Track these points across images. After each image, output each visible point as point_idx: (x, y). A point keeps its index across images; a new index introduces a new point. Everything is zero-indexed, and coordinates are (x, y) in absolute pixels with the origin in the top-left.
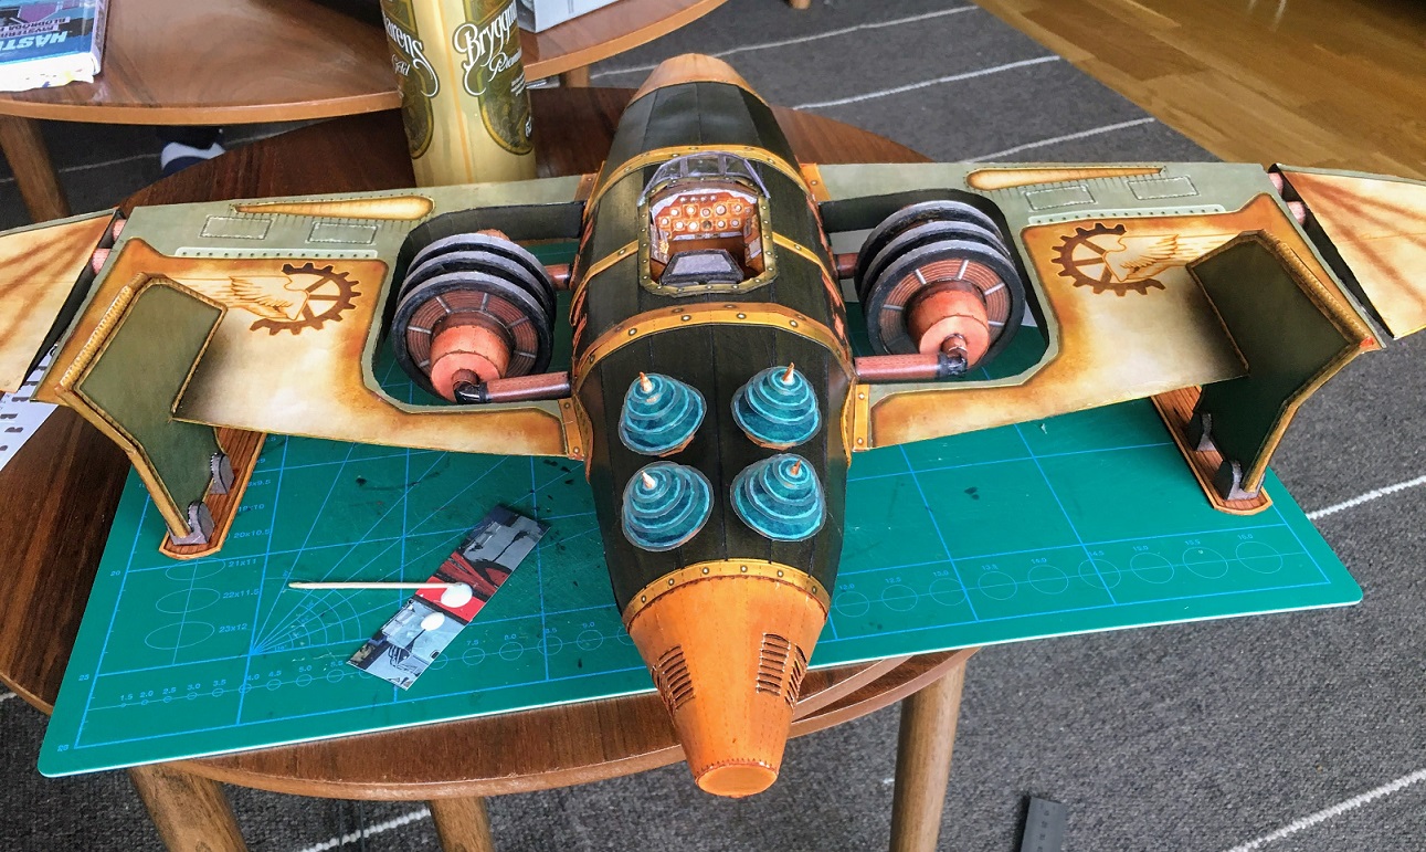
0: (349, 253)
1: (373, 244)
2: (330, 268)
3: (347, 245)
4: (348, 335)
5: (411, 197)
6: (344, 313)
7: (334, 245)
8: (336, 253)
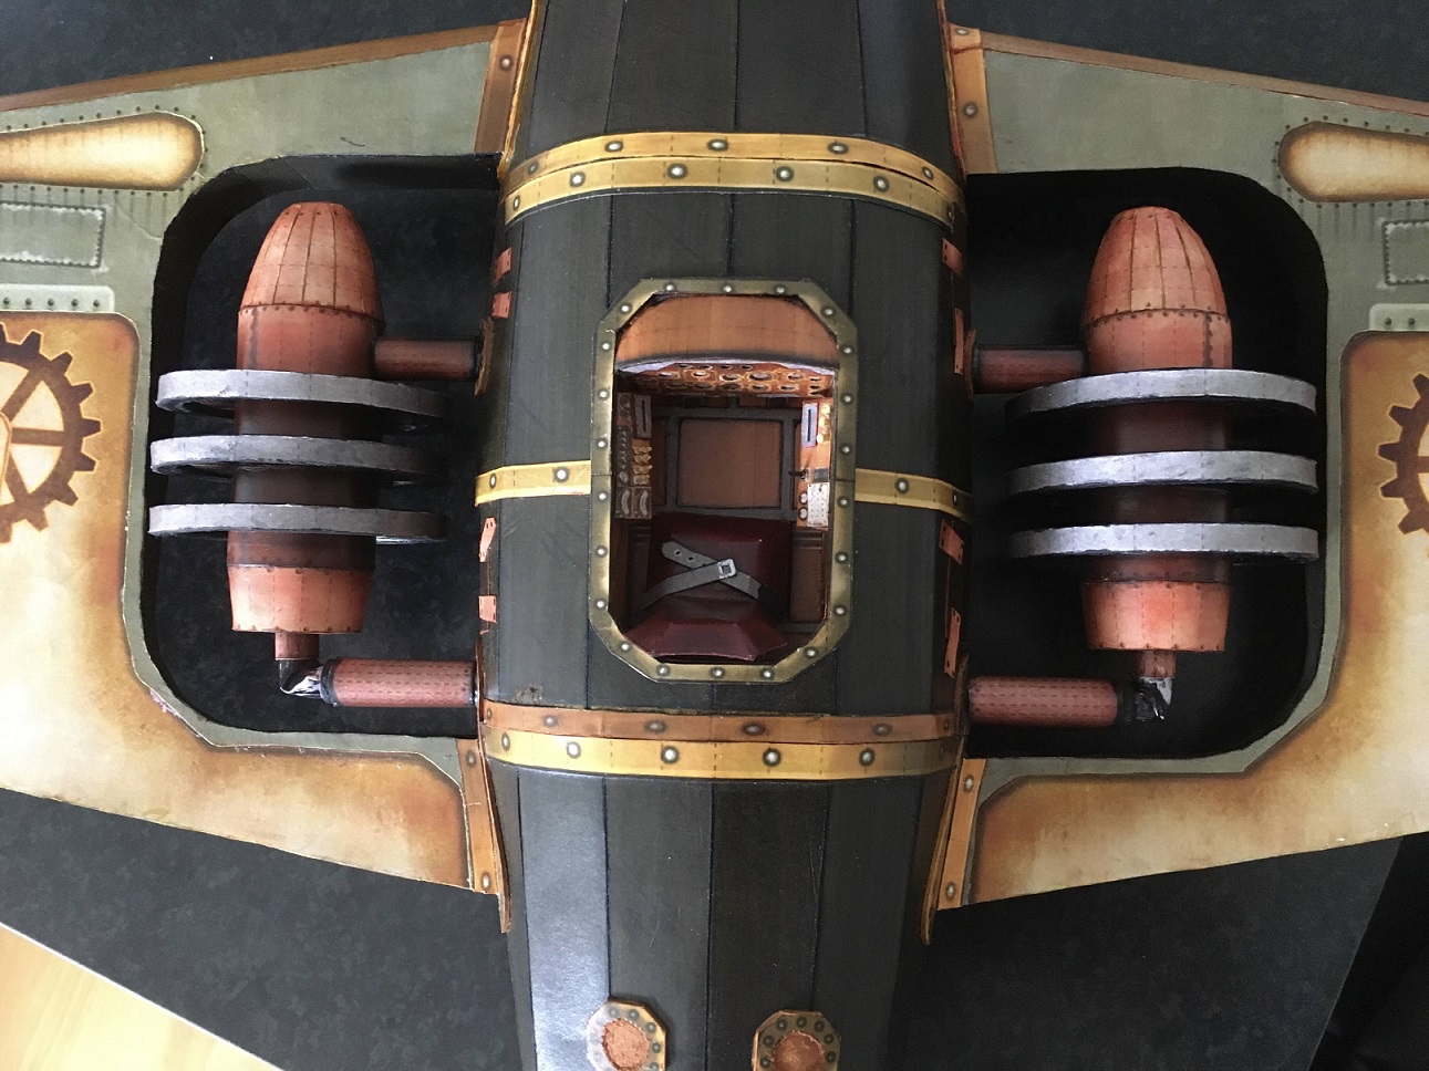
0: (63, 293)
1: (104, 269)
2: (34, 340)
3: (54, 271)
4: (93, 543)
5: (155, 117)
6: (78, 481)
7: (31, 271)
8: (38, 293)
